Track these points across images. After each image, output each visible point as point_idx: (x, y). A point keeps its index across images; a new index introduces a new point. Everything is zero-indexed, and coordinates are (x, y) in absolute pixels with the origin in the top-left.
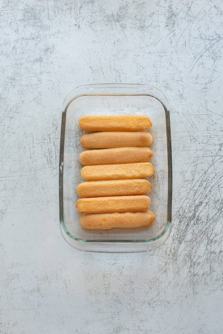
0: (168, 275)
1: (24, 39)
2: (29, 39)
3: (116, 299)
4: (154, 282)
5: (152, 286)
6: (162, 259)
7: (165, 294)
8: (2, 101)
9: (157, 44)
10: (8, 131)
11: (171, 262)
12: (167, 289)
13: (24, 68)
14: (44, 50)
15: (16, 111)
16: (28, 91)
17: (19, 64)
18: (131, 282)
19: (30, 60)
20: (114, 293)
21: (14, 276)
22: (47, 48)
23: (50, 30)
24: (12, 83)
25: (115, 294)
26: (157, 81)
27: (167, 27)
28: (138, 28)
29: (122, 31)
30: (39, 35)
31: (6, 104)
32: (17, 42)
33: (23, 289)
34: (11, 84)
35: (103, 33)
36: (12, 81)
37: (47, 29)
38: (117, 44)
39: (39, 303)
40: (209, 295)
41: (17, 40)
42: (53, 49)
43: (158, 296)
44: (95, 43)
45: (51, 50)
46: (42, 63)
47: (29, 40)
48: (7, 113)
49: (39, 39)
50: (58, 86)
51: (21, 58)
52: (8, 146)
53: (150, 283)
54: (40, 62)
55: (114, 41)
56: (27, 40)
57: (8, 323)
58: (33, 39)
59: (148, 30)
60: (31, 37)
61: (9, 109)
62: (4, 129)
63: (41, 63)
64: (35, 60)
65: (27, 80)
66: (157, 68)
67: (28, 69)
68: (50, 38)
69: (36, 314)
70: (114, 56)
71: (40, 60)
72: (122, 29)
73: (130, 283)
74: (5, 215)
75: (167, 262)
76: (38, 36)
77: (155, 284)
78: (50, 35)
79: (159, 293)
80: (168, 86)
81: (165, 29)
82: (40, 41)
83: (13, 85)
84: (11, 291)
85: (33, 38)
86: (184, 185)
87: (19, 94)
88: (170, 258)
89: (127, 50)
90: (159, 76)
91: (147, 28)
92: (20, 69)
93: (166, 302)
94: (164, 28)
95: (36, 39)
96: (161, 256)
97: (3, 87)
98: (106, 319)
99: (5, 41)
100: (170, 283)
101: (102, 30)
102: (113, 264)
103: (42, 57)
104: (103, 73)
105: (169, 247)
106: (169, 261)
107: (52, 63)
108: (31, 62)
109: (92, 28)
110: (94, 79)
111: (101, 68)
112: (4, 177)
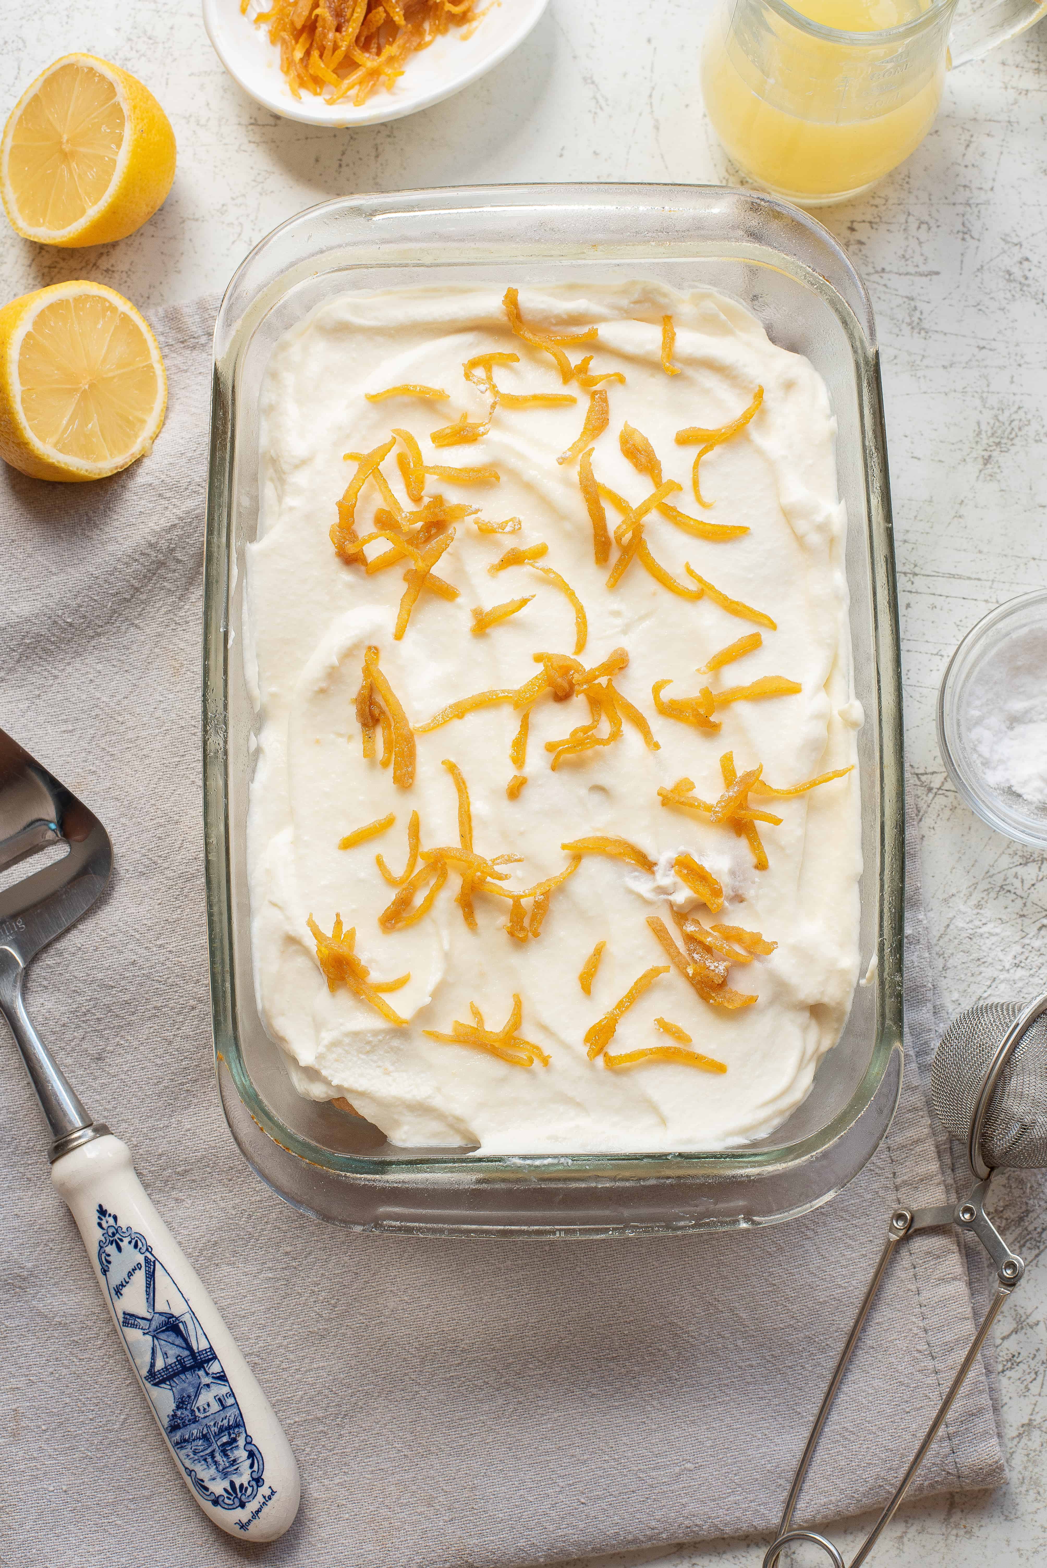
40: (1036, 1552)
80: (1029, 274)
86: (1011, 879)
104: (657, 128)
111: (651, 96)
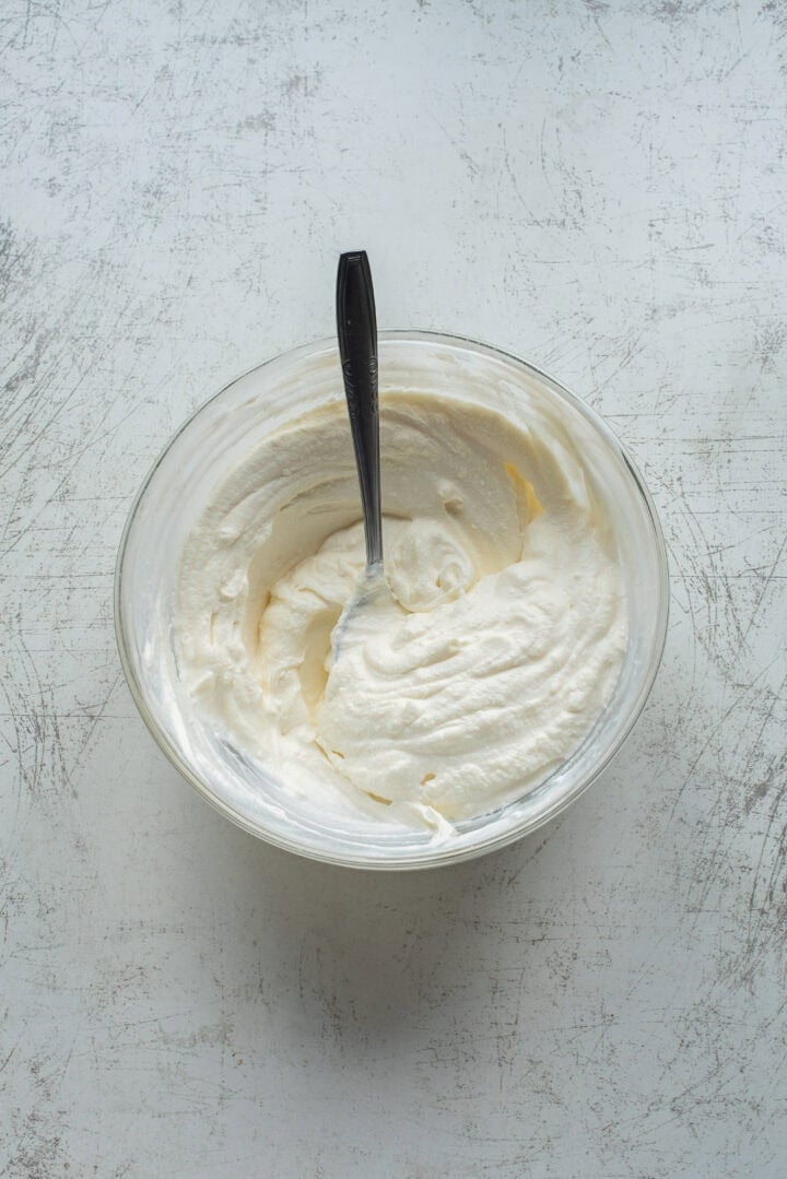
0: (757, 993)
1: (203, 40)
2: (224, 41)
3: (541, 1083)
4: (697, 1020)
5: (691, 1036)
6: (735, 926)
7: (741, 1071)
8: (108, 275)
9: (728, 73)
10: (128, 391)
11: (772, 939)
12: (753, 1050)
13: (198, 152)
14: (283, 84)
15: (164, 317)
16: (214, 239)
17: (179, 137)
18: (604, 1017)
19: (225, 122)
20: (531, 1061)
21: (127, 975)
22: (292, 75)
23: (306, 11)
24: (149, 205)
25: (537, 1063)
26: (726, 217)
27: (770, 13)
28: (657, 11)
29: (592, 20)
30: (265, 27)
31: (123, 287)
32: (177, 50)
33: (161, 1031)
34: (146, 212)
35: (515, 28)
36: (150, 198)
37: (298, 5)
38: (571, 69)
39: (224, 1089)
41: (176, 45)
42: (319, 81)
43: (715, 1080)
44: (485, 63)
45: (310, 85)
46: (270, 133)
47: (224, 46)
48: (126, 320)
49: (263, 43)
50: (334, 224)
51: (192, 114)
52: (123, 453)
53: (682, 1025)
54: (263, 131)
55: (561, 59)
56: (216, 45)
57: (96, 1167)
58: (240, 41)
59: (695, 22)
60: (232, 33)
61: (134, 305)
62: (112, 383)
63: (266, 135)
64: (246, 122)
65: (212, 196)
66: (729, 165)
67: (215, 156)
68: (306, 39)
69: (211, 1133)
70: (559, 113)
71: (266, 122)
72: (592, 14)
73: (599, 1021)
74: (100, 724)
75: (755, 940)
76: (260, 32)
77: (703, 1030)
78: (306, 30)
79: (719, 1065)
81: (762, 17)
82: (266, 50)
83: (154, 213)
84: (110, 1035)
85: (239, 38)
87: (176, 252)
88: (769, 926)
89: (611, 93)
90: (737, 196)
91: (690, 12)
92: (186, 153)
93: (745, 1105)
94: (759, 14)
95: (251, 41)
96: (729, 915)
97: (114, 220)
98: (498, 1166)
99: (128, 47)
100: (764, 1026)
101: (514, 16)
102: (534, 941)
103: (272, 111)
105: (764, 880)
106: (761, 939)
107: (311, 133)
108: (229, 128)
109: (474, 8)
110: (476, 202)
112: (101, 574)
